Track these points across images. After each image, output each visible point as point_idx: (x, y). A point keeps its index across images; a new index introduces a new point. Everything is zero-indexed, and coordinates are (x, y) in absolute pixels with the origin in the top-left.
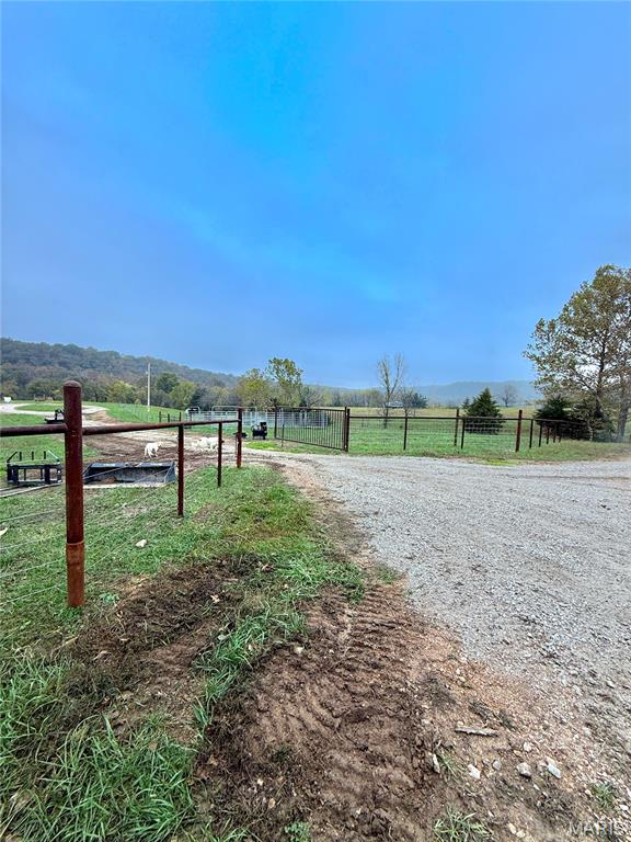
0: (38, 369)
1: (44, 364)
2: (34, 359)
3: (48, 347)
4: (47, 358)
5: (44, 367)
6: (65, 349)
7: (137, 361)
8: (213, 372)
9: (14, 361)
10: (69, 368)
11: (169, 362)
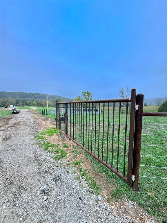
0: (30, 99)
1: (31, 98)
2: (29, 97)
3: (32, 94)
4: (32, 96)
5: (31, 99)
6: (35, 94)
7: (52, 96)
8: (71, 98)
9: (24, 97)
10: (36, 98)
11: (60, 96)
